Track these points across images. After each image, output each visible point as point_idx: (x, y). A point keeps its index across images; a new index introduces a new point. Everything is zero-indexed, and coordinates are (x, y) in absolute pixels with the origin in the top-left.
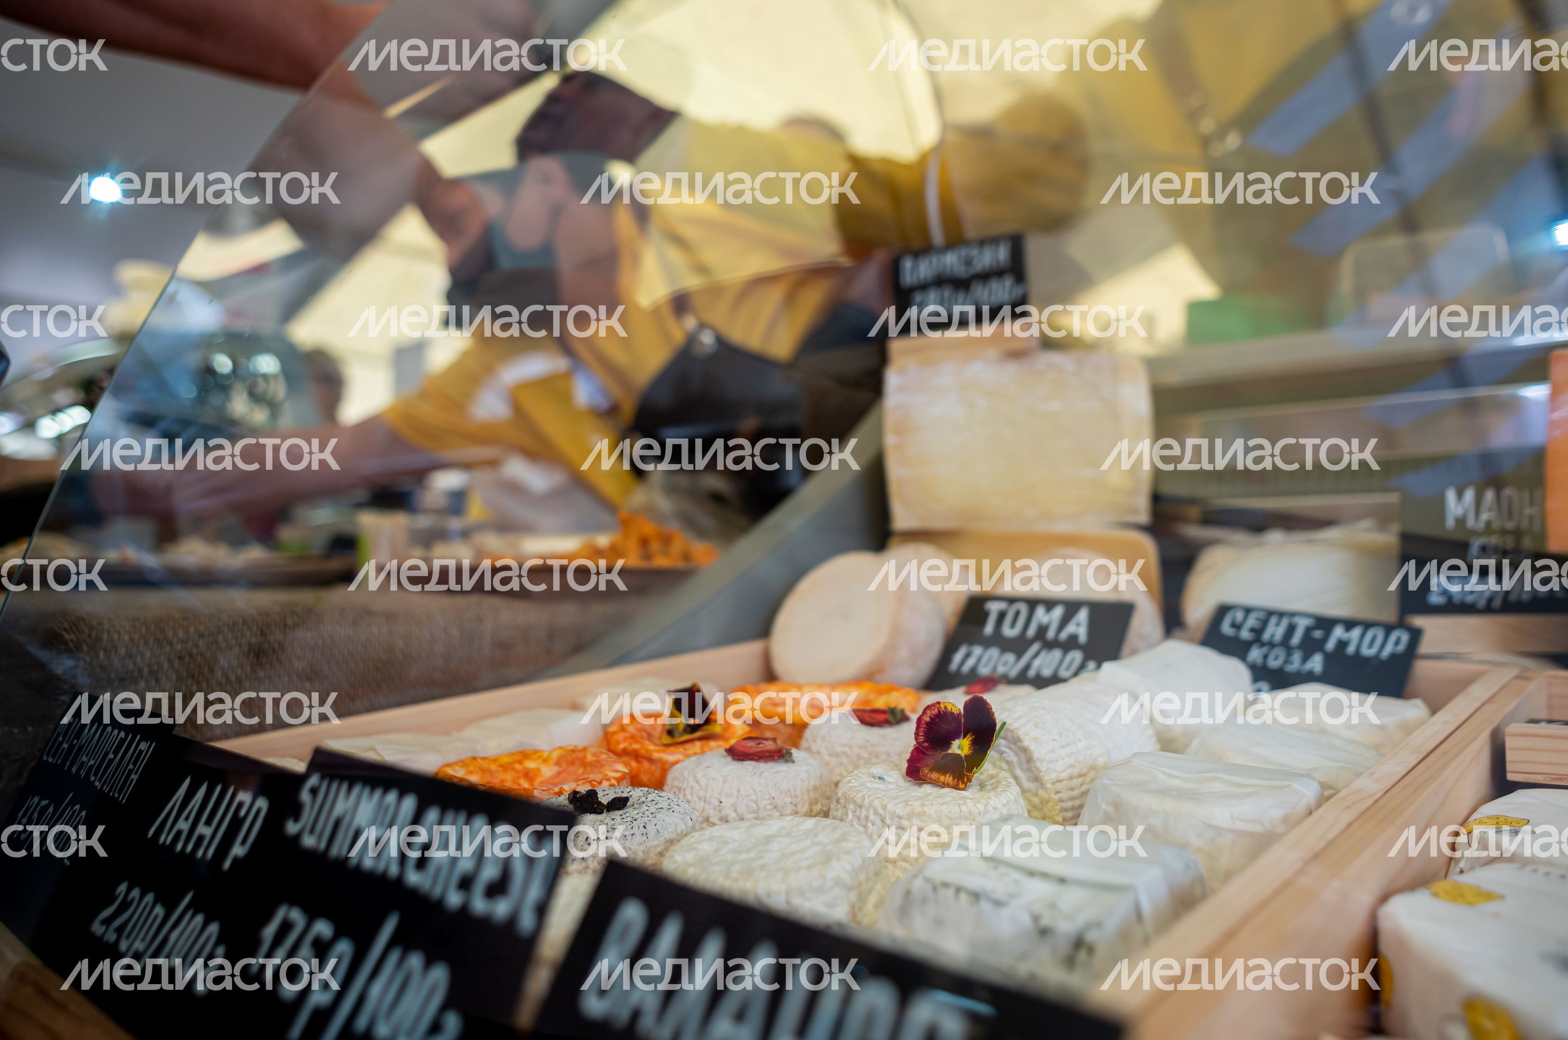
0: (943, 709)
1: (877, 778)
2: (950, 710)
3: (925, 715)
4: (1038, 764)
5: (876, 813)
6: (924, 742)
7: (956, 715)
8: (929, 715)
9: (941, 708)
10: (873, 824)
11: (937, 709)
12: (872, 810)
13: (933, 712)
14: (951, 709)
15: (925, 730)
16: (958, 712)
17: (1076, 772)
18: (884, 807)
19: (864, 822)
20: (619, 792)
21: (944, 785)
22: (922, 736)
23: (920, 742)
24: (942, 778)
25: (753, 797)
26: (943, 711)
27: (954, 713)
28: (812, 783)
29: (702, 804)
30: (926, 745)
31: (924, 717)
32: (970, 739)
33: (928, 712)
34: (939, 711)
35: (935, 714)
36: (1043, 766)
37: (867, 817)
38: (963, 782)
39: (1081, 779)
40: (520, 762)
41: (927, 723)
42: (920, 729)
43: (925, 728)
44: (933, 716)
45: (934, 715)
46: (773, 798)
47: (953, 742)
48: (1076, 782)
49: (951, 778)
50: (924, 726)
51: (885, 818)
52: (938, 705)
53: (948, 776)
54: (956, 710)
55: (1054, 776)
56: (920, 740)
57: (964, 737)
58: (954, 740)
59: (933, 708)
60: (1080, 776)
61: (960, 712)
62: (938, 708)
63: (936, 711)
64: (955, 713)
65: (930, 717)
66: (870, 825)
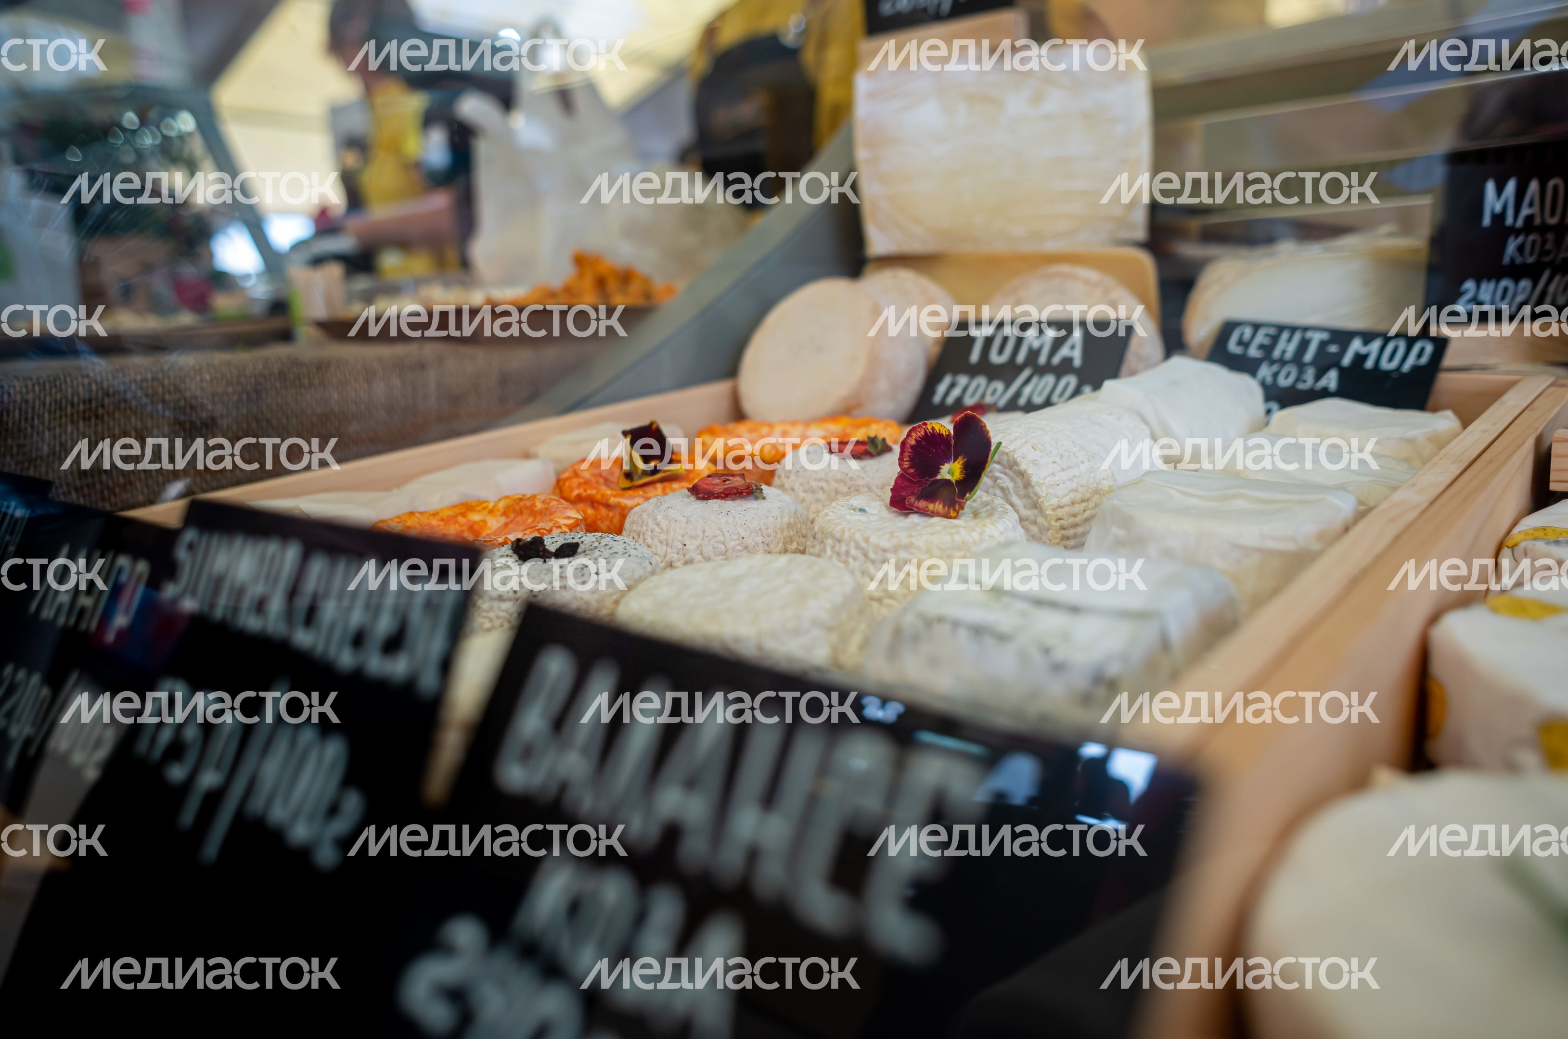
0: (931, 431)
1: (857, 511)
2: (938, 431)
3: (910, 438)
4: (1037, 489)
5: (858, 547)
6: (909, 468)
7: (945, 437)
8: (914, 437)
9: (927, 429)
10: (855, 559)
11: (924, 431)
12: (852, 544)
13: (919, 434)
14: (939, 430)
15: (910, 454)
16: (947, 433)
17: (1078, 496)
18: (867, 540)
19: (844, 558)
20: (569, 538)
21: (932, 514)
22: (907, 461)
23: (905, 468)
24: (931, 507)
25: (721, 538)
26: (930, 433)
27: (942, 434)
28: (786, 520)
29: (665, 548)
30: (912, 471)
31: (909, 441)
32: (961, 463)
33: (913, 434)
34: (926, 432)
35: (921, 436)
36: (1042, 491)
37: (847, 553)
38: (954, 510)
39: (1085, 504)
40: (463, 515)
41: (912, 447)
42: (905, 454)
43: (910, 452)
44: (920, 439)
45: (919, 437)
46: (743, 538)
47: (942, 467)
48: (1078, 508)
49: (941, 506)
50: (910, 450)
51: (868, 552)
52: (924, 427)
53: (937, 504)
54: (945, 431)
55: (1054, 501)
56: (904, 466)
57: (954, 461)
58: (943, 465)
59: (919, 430)
60: (1083, 501)
61: (950, 433)
62: (924, 429)
63: (923, 433)
64: (944, 435)
65: (916, 440)
66: (851, 560)
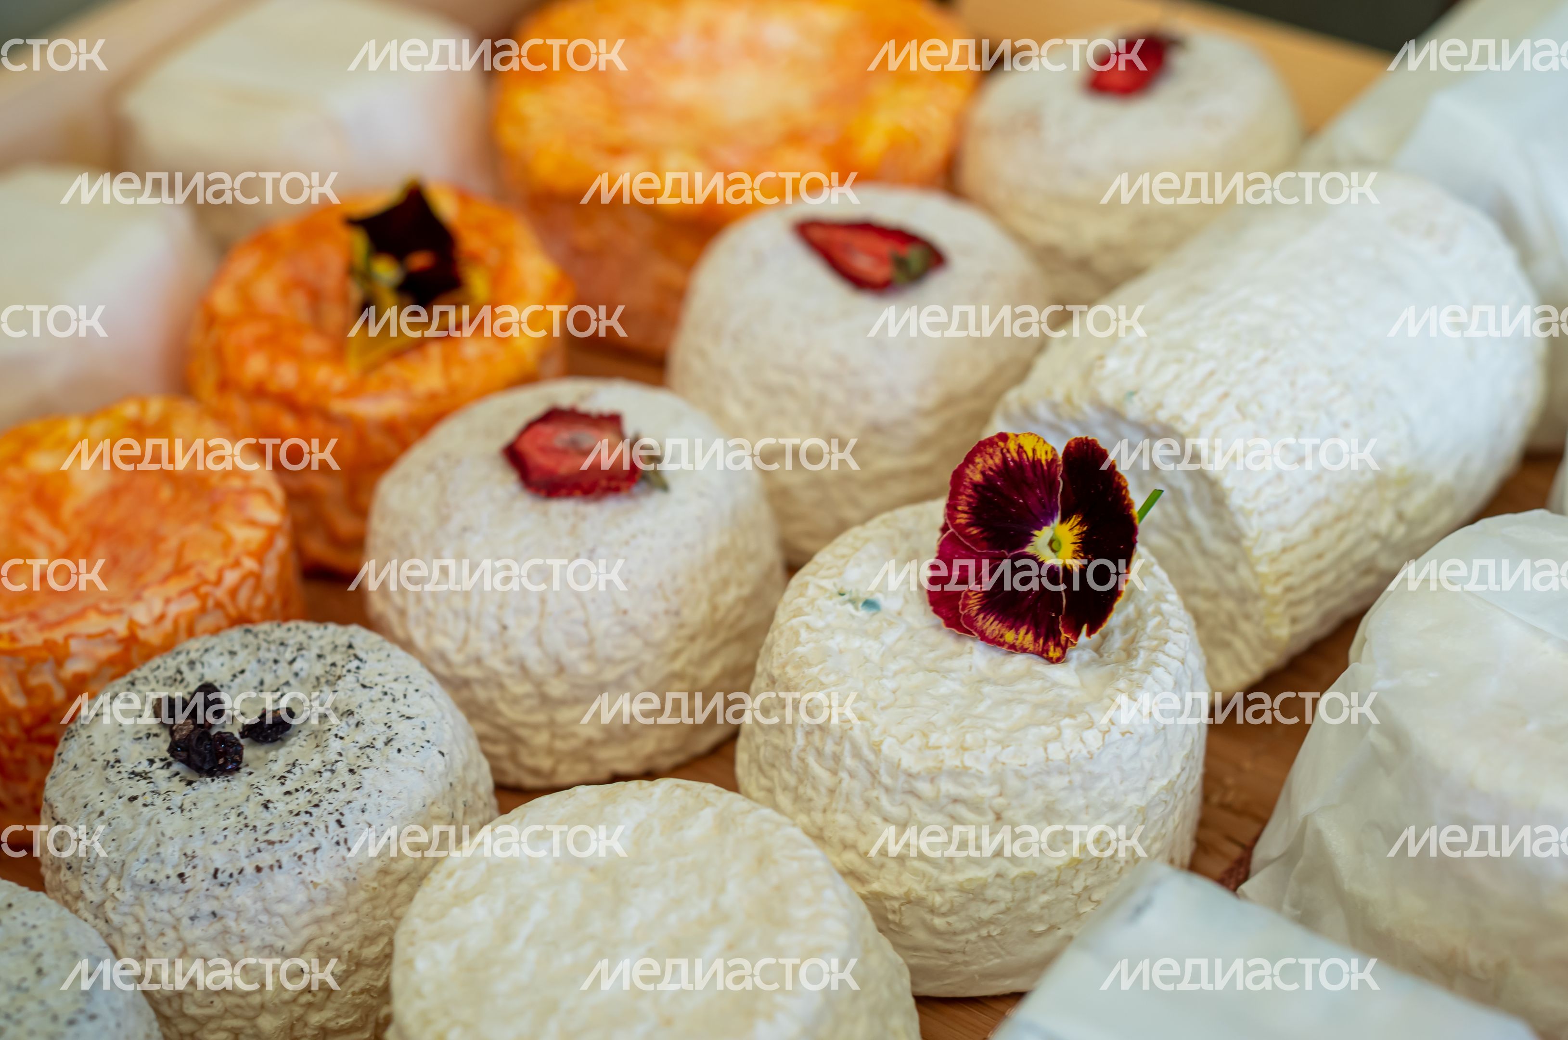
0: (1015, 455)
1: (860, 604)
2: (1030, 454)
3: (971, 466)
4: (1241, 520)
5: (857, 754)
6: (968, 525)
7: (1045, 468)
8: (979, 467)
9: (1008, 451)
11: (1000, 455)
12: (847, 746)
13: (990, 462)
14: (1034, 451)
15: (971, 500)
16: (1050, 457)
17: (1329, 512)
18: (876, 748)
19: (831, 763)
21: (1013, 648)
22: (963, 512)
23: (960, 524)
24: (1010, 636)
25: (579, 614)
26: (1013, 460)
27: (1039, 461)
30: (975, 532)
31: (968, 471)
32: (1076, 525)
33: (978, 460)
34: (1004, 459)
35: (994, 468)
36: (1252, 527)
37: (837, 758)
38: (1057, 644)
39: (1341, 526)
41: (975, 486)
42: (960, 497)
43: (969, 496)
44: (991, 473)
45: (991, 469)
46: (625, 612)
47: (1036, 532)
48: (1326, 538)
50: (969, 491)
51: (877, 772)
52: (1001, 444)
54: (1046, 453)
55: (1275, 541)
56: (958, 521)
57: (1063, 521)
58: (1040, 529)
59: (991, 450)
60: (1338, 518)
61: (1055, 455)
62: (1002, 450)
63: (998, 460)
64: (1044, 462)
65: (983, 473)
